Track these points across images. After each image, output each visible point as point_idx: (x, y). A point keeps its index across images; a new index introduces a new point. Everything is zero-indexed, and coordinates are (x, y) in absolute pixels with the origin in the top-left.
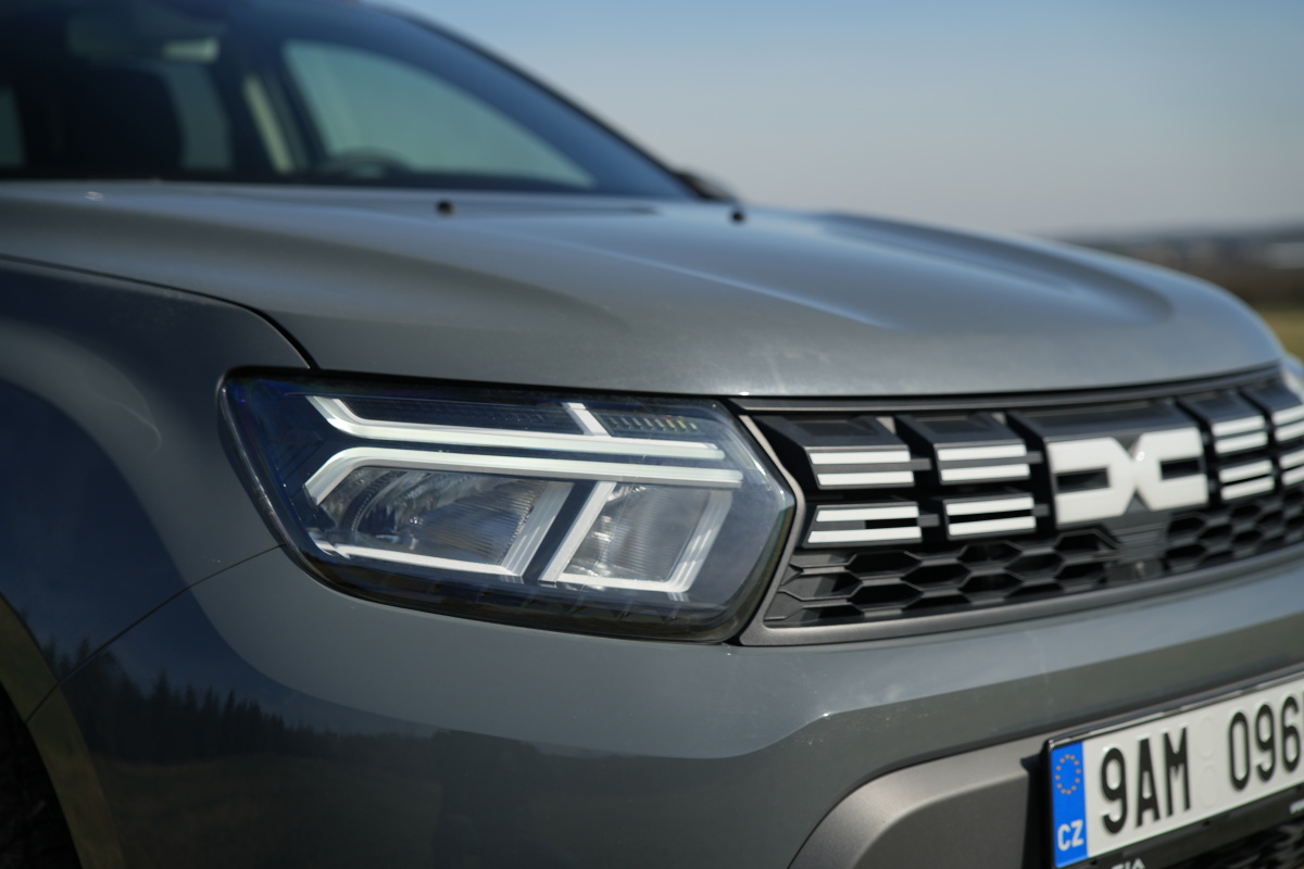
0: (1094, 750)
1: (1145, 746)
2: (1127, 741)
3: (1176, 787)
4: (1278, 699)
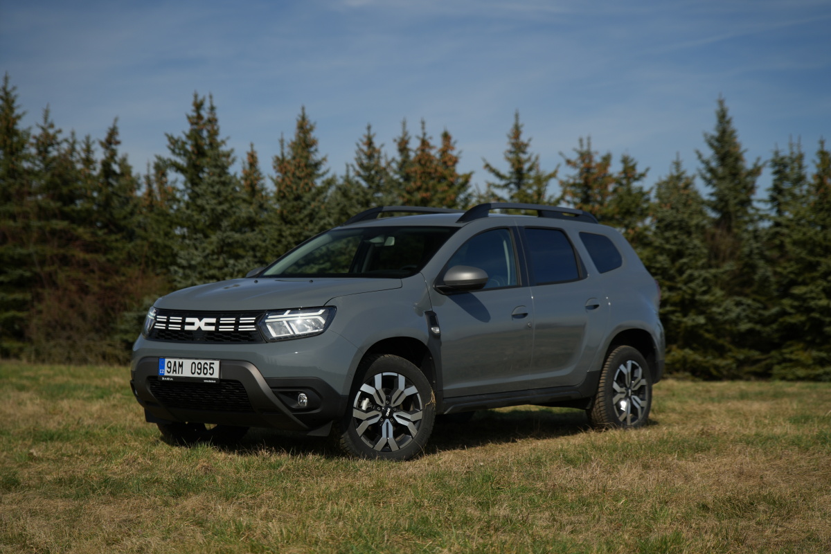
0: (167, 360)
1: (175, 362)
2: (172, 361)
3: (180, 370)
4: (203, 362)
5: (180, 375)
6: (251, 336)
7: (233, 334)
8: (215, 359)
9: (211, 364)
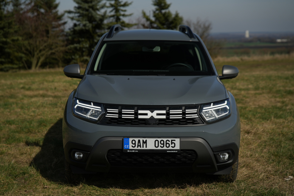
0: (131, 139)
1: (139, 141)
2: (136, 139)
3: (145, 145)
4: (165, 140)
5: (145, 148)
6: (195, 121)
7: (181, 120)
8: (176, 137)
9: (172, 140)
